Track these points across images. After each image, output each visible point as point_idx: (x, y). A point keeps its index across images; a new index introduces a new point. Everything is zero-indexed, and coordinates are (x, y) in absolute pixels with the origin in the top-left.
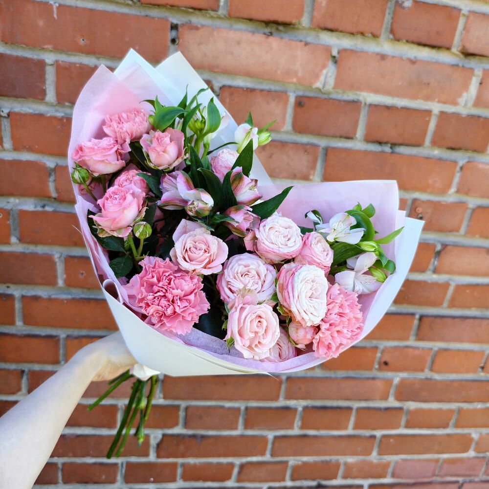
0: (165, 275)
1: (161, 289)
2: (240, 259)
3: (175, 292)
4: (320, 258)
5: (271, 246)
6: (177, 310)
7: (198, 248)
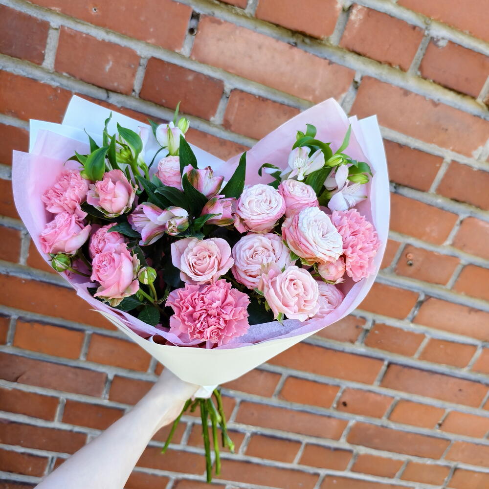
0: (195, 299)
1: (202, 312)
2: (242, 246)
3: (215, 305)
4: (305, 199)
5: (260, 217)
6: (227, 318)
7: (202, 258)
